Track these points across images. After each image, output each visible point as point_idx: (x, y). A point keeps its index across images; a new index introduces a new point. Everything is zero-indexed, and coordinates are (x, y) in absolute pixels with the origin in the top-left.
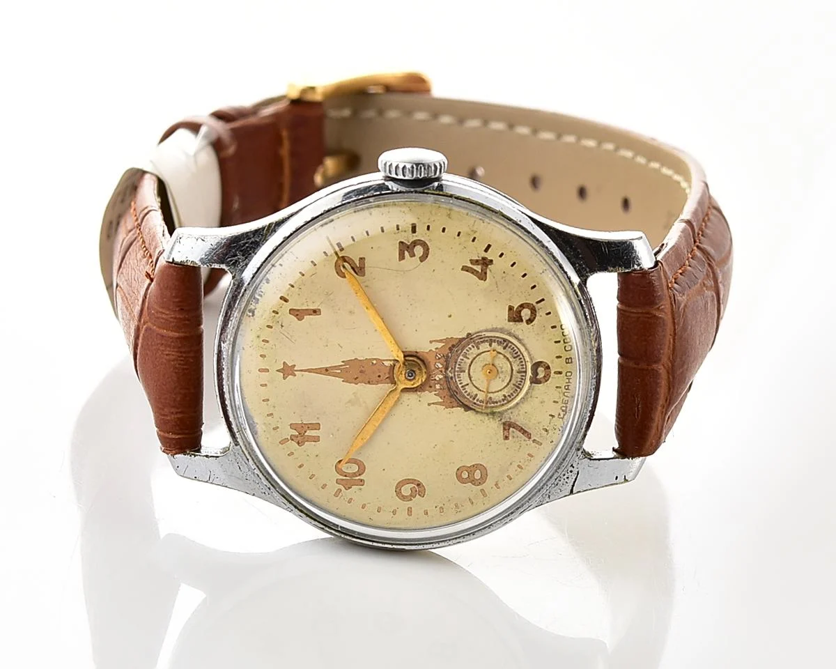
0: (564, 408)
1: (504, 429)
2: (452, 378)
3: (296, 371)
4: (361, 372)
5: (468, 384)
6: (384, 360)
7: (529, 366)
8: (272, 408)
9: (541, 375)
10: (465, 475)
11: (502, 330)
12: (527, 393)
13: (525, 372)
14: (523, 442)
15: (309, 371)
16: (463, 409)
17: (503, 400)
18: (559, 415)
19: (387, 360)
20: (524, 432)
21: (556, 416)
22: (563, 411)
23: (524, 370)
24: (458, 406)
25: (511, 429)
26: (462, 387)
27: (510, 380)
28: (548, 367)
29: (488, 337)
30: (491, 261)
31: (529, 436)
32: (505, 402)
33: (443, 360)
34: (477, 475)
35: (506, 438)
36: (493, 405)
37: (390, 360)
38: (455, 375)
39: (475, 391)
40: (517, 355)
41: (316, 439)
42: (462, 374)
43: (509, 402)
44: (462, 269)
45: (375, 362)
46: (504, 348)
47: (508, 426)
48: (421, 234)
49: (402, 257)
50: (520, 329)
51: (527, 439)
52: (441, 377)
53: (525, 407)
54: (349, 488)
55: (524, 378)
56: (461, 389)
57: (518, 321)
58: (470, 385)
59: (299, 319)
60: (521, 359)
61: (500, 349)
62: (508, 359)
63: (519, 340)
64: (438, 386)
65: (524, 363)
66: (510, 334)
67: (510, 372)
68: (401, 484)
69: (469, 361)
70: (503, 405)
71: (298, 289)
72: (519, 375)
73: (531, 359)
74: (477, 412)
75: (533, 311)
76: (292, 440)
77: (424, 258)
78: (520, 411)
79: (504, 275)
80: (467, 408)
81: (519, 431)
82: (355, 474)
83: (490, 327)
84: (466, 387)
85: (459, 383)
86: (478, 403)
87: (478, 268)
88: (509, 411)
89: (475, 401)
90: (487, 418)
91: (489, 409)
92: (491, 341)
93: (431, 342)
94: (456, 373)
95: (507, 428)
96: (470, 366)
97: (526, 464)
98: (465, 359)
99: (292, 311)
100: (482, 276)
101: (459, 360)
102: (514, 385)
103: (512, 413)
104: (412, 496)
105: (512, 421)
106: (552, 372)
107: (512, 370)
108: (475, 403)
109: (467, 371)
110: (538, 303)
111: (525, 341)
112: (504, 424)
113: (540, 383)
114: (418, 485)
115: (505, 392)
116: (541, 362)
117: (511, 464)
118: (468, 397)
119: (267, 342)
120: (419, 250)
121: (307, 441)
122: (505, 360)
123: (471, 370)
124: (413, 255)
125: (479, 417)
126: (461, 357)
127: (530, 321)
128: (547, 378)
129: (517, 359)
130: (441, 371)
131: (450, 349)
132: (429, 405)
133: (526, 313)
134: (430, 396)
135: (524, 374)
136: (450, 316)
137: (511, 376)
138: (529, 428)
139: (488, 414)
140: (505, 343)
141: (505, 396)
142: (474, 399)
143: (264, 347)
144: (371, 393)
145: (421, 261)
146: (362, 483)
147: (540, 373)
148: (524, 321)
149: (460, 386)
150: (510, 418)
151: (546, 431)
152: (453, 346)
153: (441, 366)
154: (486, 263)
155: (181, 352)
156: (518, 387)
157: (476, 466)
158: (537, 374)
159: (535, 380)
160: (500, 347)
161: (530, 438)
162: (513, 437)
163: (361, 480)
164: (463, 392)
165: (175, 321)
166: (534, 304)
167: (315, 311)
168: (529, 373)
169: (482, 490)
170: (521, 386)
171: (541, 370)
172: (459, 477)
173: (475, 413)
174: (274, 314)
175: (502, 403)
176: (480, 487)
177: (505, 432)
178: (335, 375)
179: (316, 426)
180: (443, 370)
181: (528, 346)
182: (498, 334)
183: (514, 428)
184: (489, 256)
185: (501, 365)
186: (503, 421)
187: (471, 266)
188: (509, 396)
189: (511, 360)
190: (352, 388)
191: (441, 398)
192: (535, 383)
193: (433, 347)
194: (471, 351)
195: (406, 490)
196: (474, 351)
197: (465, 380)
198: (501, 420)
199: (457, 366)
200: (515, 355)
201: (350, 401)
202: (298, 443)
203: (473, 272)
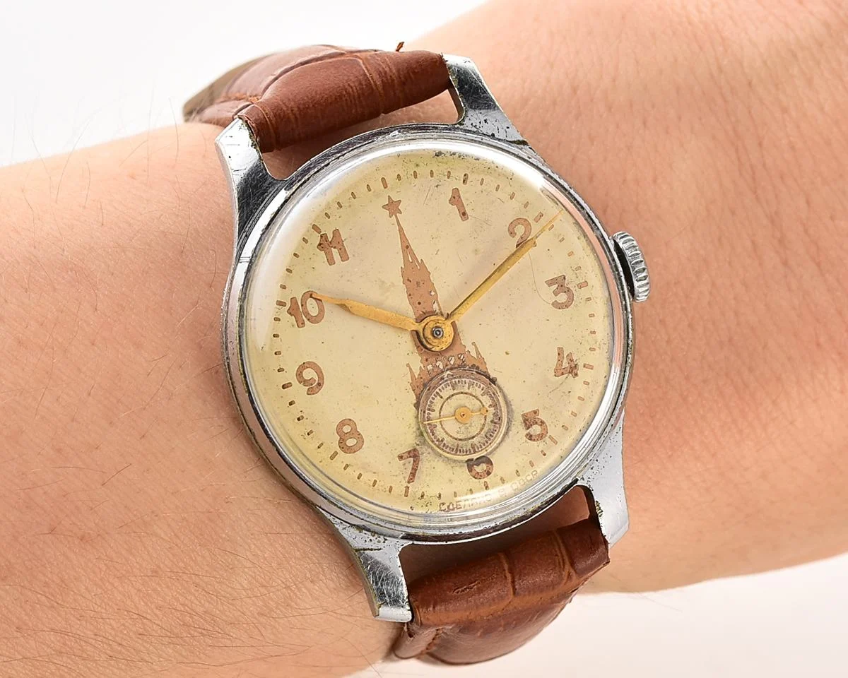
0: (451, 507)
1: (409, 452)
2: (442, 378)
3: (396, 217)
4: (418, 283)
5: (442, 397)
6: (438, 303)
7: (484, 453)
8: (347, 205)
9: (478, 469)
10: (347, 429)
11: (510, 411)
12: (455, 461)
13: (475, 452)
14: (402, 476)
15: (401, 230)
16: (415, 402)
17: (438, 440)
18: (443, 504)
19: (439, 305)
20: (413, 474)
21: (441, 501)
22: (448, 506)
23: (477, 450)
24: (416, 395)
25: (412, 459)
26: (437, 393)
27: (460, 440)
28: (489, 473)
29: (498, 401)
30: (576, 375)
31: (411, 480)
32: (437, 443)
33: (459, 362)
34: (351, 442)
35: (401, 457)
36: (429, 431)
37: (440, 309)
38: (446, 381)
39: (437, 408)
40: (489, 436)
41: (331, 261)
42: (450, 387)
43: (438, 447)
44: (559, 348)
45: (433, 293)
46: (492, 421)
47: (414, 454)
48: (579, 294)
49: (550, 283)
50: (519, 430)
51: (407, 479)
52: (441, 367)
53: (440, 465)
54: (290, 314)
55: (468, 453)
56: (435, 393)
57: (526, 424)
58: (442, 400)
59: (450, 200)
60: (487, 443)
61: (490, 417)
62: (482, 429)
63: (506, 433)
64: (430, 367)
65: (484, 447)
66: (509, 421)
67: (469, 436)
68: (312, 365)
69: (467, 391)
70: (433, 441)
71: (480, 189)
72: (469, 447)
73: (491, 453)
74: (417, 417)
75: (541, 437)
76: (321, 236)
77: (557, 305)
78: (434, 461)
79: (567, 393)
80: (417, 406)
81: (412, 469)
82: (307, 314)
83: (510, 397)
84: (438, 397)
85: (440, 387)
86: (426, 415)
87: (565, 364)
88: (430, 450)
89: (427, 412)
90: (415, 429)
91: (425, 430)
92: (495, 405)
93: (473, 343)
94: (449, 382)
95: (411, 454)
96: (462, 393)
97: (380, 488)
98: (467, 385)
99: (456, 190)
100: (559, 372)
101: (464, 380)
102: (458, 445)
103: (429, 453)
104: (305, 382)
105: (421, 457)
106: (485, 479)
107: (473, 437)
108: (424, 412)
109: (455, 392)
110: (550, 437)
111: (508, 440)
112: (415, 450)
113: (470, 471)
114: (319, 384)
115: (447, 440)
116: (492, 464)
117: (374, 473)
118: (429, 403)
119: (416, 177)
120: (562, 298)
121: (326, 253)
122: (480, 427)
123: (457, 396)
124: (556, 293)
125: (412, 421)
126: (467, 381)
127: (530, 437)
128: (477, 476)
129: (486, 439)
130: (446, 366)
131: (473, 366)
132: (408, 365)
133: (536, 429)
134: (417, 362)
135: (472, 452)
136: (507, 353)
137: (465, 439)
138: (419, 477)
139: (419, 429)
140: (497, 420)
141: (442, 441)
142: (429, 410)
143: (409, 176)
144: (399, 301)
145: (553, 304)
146: (300, 325)
147: (480, 467)
148: (528, 431)
149: (437, 390)
150: (423, 453)
151: (422, 496)
152: (478, 368)
153: (452, 362)
154: (573, 370)
155: (359, 97)
156: (457, 450)
157: (359, 437)
158: (478, 465)
159: (470, 464)
160: (492, 416)
161: (409, 482)
162: (404, 464)
163: (303, 323)
164: (433, 396)
165: (390, 81)
166: (548, 435)
167: (464, 214)
168: (475, 456)
169: (336, 453)
170: (458, 453)
171: (484, 466)
172: (342, 423)
173: (415, 415)
174: (446, 174)
175: (435, 440)
176: (339, 450)
177: (407, 454)
178: (405, 258)
179: (345, 257)
180: (449, 367)
181: (504, 444)
182: (504, 409)
183: (414, 461)
184: (581, 370)
185: (473, 425)
186: (418, 447)
187: (565, 356)
188: (444, 444)
189: (482, 433)
190: (398, 280)
191: (419, 375)
192: (468, 466)
193: (470, 348)
194: (477, 388)
195: (309, 374)
196: (478, 392)
197: (445, 394)
198: (418, 445)
199: (457, 380)
200: (488, 436)
201: (383, 282)
202: (320, 244)
203: (560, 361)
